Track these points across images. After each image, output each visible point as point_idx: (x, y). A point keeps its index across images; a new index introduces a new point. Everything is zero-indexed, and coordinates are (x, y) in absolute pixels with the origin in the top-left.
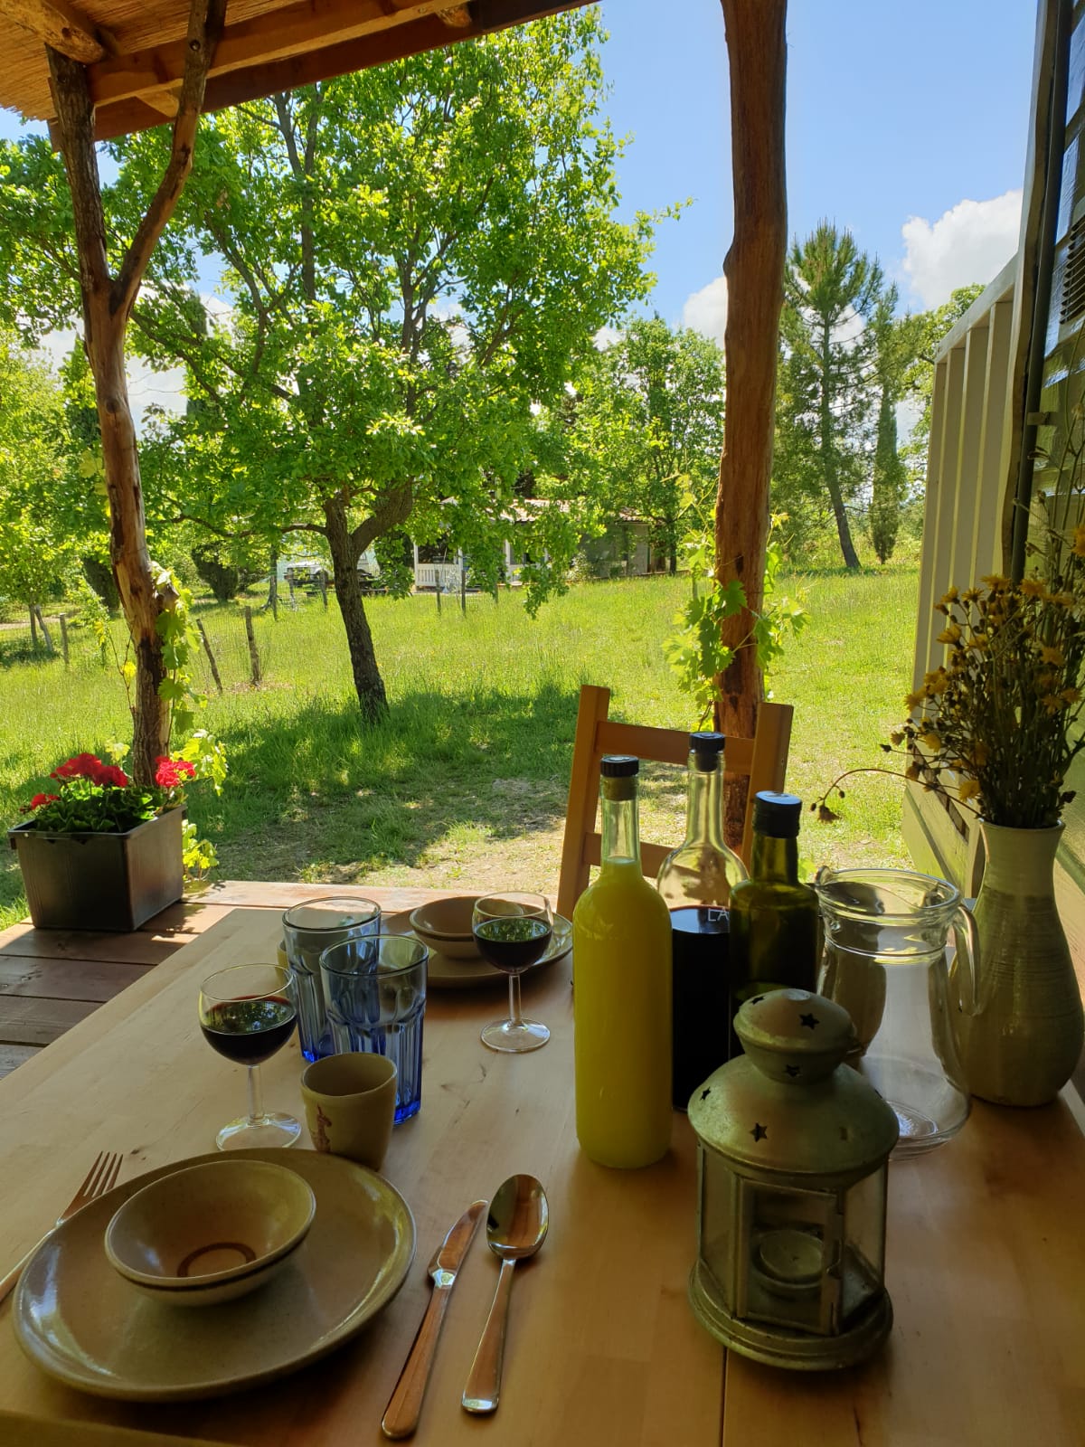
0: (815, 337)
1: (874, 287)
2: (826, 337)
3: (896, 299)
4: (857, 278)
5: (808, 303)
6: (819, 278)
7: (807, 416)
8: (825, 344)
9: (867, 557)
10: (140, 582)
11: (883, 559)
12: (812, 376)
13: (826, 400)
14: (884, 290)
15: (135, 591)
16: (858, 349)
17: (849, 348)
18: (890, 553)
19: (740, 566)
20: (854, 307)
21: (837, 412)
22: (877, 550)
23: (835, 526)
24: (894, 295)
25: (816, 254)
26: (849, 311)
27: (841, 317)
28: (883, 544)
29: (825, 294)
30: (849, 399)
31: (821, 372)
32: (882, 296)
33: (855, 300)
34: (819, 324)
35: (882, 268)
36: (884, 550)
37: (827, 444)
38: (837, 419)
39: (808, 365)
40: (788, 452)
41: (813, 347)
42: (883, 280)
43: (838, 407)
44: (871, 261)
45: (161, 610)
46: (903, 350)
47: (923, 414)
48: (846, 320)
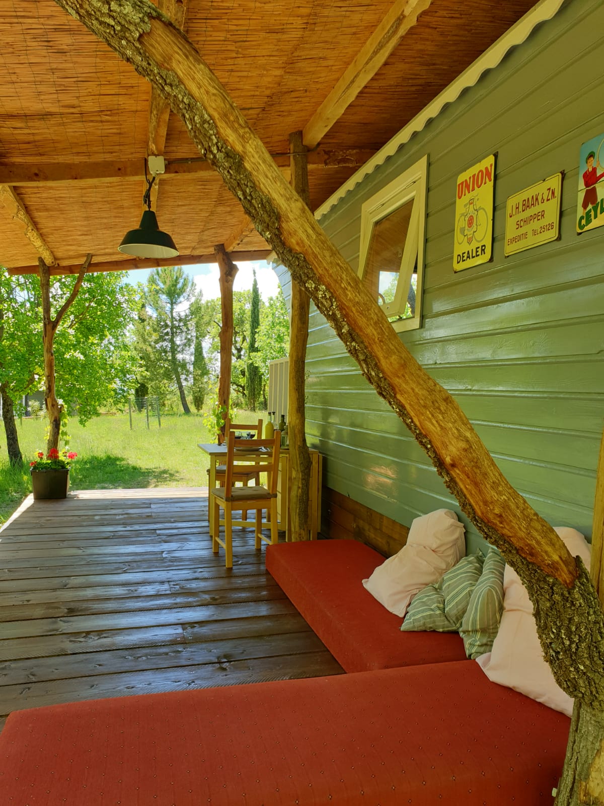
0: (167, 309)
1: (193, 290)
2: (172, 309)
3: (202, 296)
4: (185, 285)
5: (163, 293)
6: (168, 283)
7: (165, 344)
8: (172, 312)
9: (193, 408)
10: (54, 403)
11: (198, 410)
12: (166, 326)
13: (173, 336)
14: (197, 292)
15: (53, 405)
16: (187, 316)
17: (183, 314)
18: (201, 407)
19: (225, 402)
20: (184, 297)
21: (178, 343)
22: (196, 406)
23: (179, 394)
24: (201, 293)
25: (166, 272)
26: (181, 299)
27: (179, 301)
28: (199, 402)
29: (171, 290)
30: (183, 338)
31: (170, 325)
32: (196, 294)
33: (184, 294)
34: (169, 303)
35: (195, 281)
36: (198, 406)
37: (174, 358)
38: (178, 346)
39: (165, 321)
40: (157, 359)
41: (166, 313)
42: (196, 287)
43: (178, 341)
44: (190, 278)
45: (61, 412)
46: (206, 319)
47: (212, 344)
48: (181, 302)
